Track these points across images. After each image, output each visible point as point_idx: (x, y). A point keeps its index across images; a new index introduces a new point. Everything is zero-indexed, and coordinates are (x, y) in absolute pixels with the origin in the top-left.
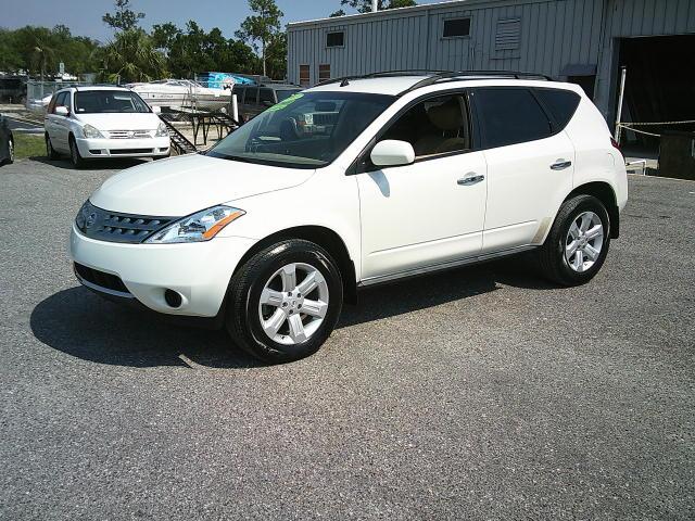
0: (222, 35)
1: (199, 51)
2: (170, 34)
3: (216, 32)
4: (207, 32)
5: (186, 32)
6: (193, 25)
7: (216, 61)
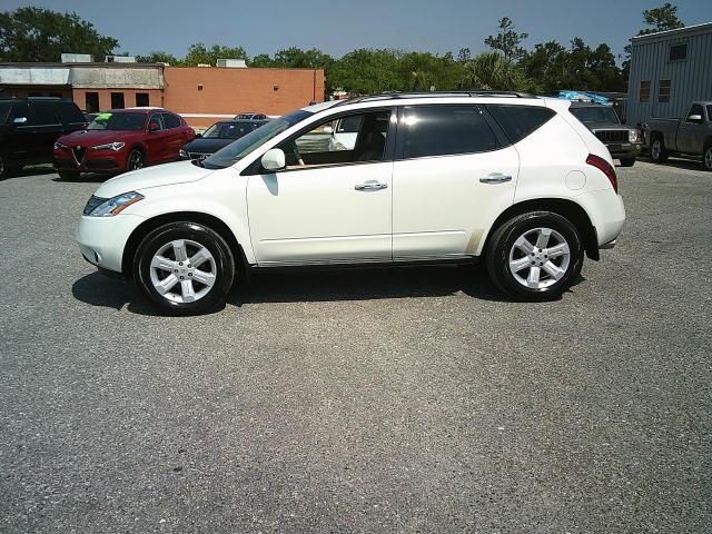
0: (611, 51)
1: (582, 69)
2: (551, 53)
3: (604, 48)
4: (593, 49)
5: (569, 48)
6: (578, 42)
7: (601, 79)
